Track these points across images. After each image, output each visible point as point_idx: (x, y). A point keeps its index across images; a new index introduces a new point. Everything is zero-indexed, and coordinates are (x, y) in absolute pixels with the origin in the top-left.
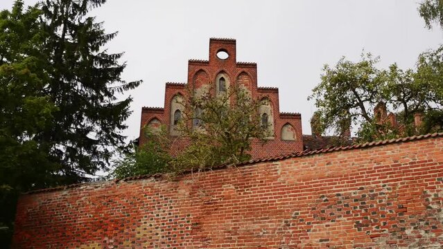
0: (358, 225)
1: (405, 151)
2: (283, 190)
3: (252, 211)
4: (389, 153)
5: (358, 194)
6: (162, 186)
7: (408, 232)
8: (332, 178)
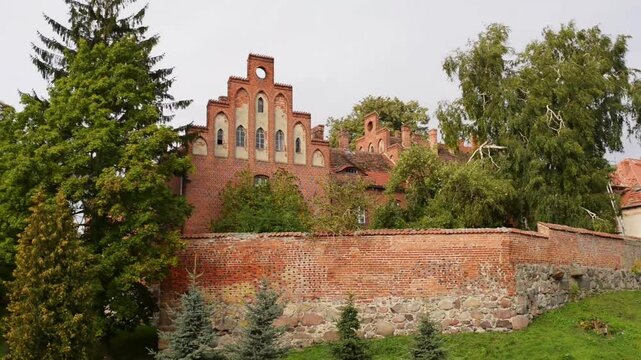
0: (441, 282)
1: (470, 239)
2: (394, 255)
3: (372, 267)
4: (461, 239)
5: (442, 262)
6: (301, 243)
7: (469, 288)
8: (426, 251)
